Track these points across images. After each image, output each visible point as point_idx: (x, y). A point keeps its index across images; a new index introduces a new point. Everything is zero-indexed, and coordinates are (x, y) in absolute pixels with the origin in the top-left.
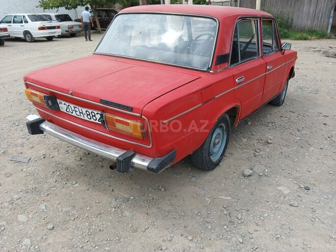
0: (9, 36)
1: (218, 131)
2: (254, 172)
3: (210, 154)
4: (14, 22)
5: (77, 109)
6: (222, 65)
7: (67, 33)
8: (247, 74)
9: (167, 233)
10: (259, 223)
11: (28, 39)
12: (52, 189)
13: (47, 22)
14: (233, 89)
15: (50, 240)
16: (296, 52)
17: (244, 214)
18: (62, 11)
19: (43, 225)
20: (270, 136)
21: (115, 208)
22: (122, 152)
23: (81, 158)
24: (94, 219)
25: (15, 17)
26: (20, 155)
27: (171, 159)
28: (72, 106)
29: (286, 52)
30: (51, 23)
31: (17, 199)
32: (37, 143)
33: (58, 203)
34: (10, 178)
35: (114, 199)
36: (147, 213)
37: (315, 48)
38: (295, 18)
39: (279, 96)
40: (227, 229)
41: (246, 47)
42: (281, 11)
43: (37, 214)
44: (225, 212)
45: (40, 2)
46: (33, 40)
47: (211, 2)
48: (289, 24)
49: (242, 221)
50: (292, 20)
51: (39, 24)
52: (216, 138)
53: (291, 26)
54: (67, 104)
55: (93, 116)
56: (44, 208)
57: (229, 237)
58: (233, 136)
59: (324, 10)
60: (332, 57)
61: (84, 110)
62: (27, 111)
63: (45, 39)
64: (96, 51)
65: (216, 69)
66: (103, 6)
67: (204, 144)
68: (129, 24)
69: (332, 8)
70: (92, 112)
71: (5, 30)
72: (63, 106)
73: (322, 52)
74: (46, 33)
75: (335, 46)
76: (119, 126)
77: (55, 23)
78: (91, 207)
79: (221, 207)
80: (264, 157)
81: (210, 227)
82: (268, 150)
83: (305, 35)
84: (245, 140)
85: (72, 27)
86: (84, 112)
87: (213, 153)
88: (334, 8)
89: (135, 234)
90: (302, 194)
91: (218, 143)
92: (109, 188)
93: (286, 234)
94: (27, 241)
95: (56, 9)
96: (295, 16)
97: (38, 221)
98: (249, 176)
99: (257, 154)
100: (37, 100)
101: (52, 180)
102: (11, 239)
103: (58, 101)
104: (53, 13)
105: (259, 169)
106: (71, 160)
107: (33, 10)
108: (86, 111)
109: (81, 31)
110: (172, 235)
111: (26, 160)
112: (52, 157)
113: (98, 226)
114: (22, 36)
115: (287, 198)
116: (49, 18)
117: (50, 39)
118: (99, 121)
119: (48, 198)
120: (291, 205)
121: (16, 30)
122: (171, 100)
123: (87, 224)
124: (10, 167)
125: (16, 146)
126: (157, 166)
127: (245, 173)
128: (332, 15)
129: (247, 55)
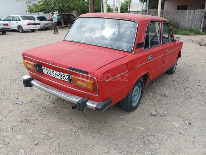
0: (9, 28)
1: (136, 88)
2: (158, 113)
3: (131, 102)
4: (12, 20)
5: (54, 73)
6: (139, 49)
7: (43, 27)
8: (154, 54)
9: (106, 148)
10: (161, 144)
11: (20, 31)
12: (37, 120)
13: (32, 21)
14: (146, 63)
15: (36, 151)
16: (182, 42)
17: (152, 138)
18: (41, 14)
19: (31, 142)
20: (167, 92)
21: (74, 133)
22: (80, 99)
23: (53, 102)
24: (62, 139)
25: (13, 17)
26: (17, 100)
27: (109, 103)
28: (51, 71)
29: (177, 42)
30: (34, 22)
31: (16, 126)
32: (27, 93)
33: (40, 128)
34: (11, 113)
35: (74, 127)
36: (94, 136)
37: (193, 40)
38: (181, 22)
39: (172, 68)
40: (142, 147)
41: (153, 39)
42: (173, 18)
43: (27, 135)
44: (141, 137)
45: (28, 9)
46: (23, 31)
47: (130, 11)
48: (177, 25)
49: (151, 142)
50: (179, 23)
51: (28, 22)
52: (135, 92)
53: (179, 27)
54: (48, 69)
55: (64, 77)
56: (32, 131)
57: (143, 151)
58: (144, 91)
59: (198, 18)
60: (203, 46)
61: (58, 73)
62: (21, 74)
63: (31, 31)
64: (65, 39)
65: (136, 51)
66: (65, 12)
67: (128, 95)
68: (84, 24)
69: (203, 17)
70: (63, 74)
71: (7, 25)
72: (45, 70)
73: (197, 43)
74: (31, 27)
75: (205, 39)
76: (79, 83)
77: (37, 21)
78: (60, 132)
79: (138, 133)
80: (163, 104)
81: (132, 145)
82: (166, 100)
83: (187, 32)
84: (152, 94)
85: (47, 24)
86: (58, 74)
87: (134, 101)
88: (204, 17)
89: (87, 148)
90: (187, 127)
91: (137, 95)
92: (70, 121)
93: (177, 150)
94: (22, 151)
95: (38, 13)
96: (181, 21)
97: (28, 139)
98: (155, 115)
99: (159, 102)
100: (30, 66)
101: (36, 115)
102: (12, 149)
103: (43, 67)
104: (35, 16)
105: (161, 111)
106: (47, 103)
107: (24, 13)
108: (60, 74)
109: (52, 27)
110: (109, 150)
111: (20, 103)
112: (36, 101)
113: (65, 143)
114: (17, 29)
115: (178, 129)
116: (33, 19)
117: (33, 31)
118: (67, 80)
119: (34, 126)
120: (180, 133)
121: (13, 25)
122: (111, 68)
123: (58, 142)
124: (11, 107)
125: (15, 94)
126: (101, 107)
127: (152, 114)
128: (203, 21)
129: (154, 43)
